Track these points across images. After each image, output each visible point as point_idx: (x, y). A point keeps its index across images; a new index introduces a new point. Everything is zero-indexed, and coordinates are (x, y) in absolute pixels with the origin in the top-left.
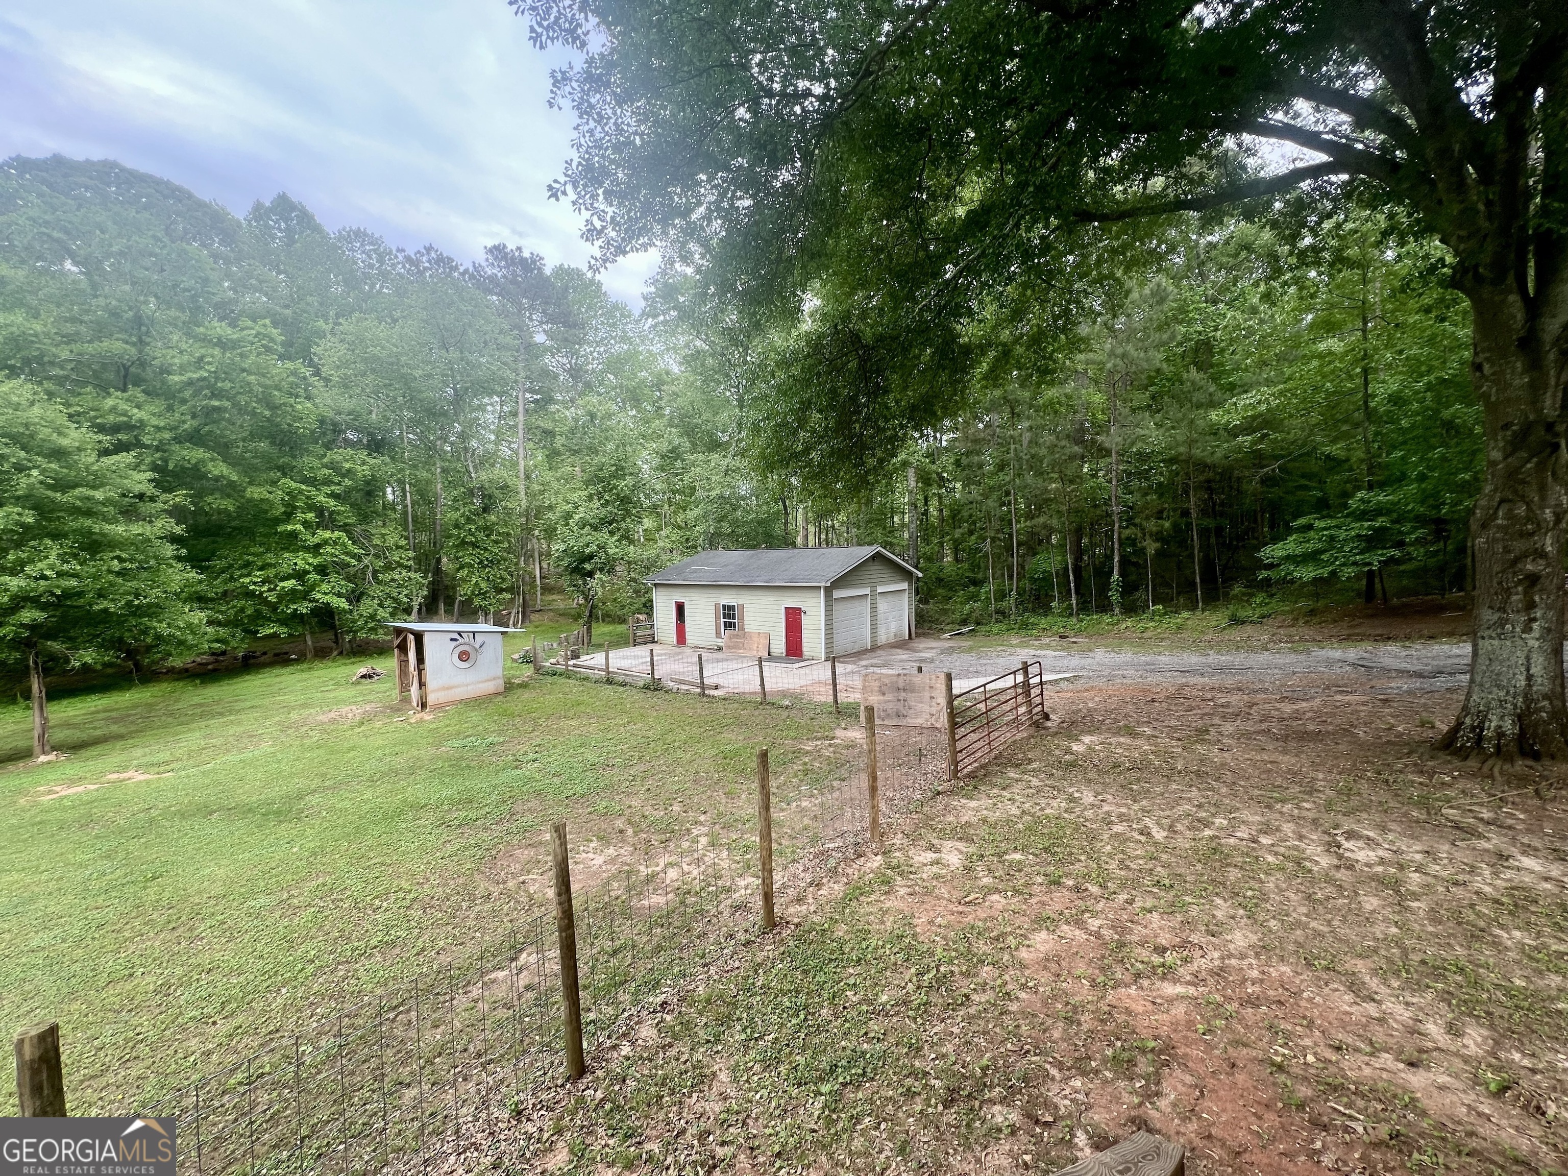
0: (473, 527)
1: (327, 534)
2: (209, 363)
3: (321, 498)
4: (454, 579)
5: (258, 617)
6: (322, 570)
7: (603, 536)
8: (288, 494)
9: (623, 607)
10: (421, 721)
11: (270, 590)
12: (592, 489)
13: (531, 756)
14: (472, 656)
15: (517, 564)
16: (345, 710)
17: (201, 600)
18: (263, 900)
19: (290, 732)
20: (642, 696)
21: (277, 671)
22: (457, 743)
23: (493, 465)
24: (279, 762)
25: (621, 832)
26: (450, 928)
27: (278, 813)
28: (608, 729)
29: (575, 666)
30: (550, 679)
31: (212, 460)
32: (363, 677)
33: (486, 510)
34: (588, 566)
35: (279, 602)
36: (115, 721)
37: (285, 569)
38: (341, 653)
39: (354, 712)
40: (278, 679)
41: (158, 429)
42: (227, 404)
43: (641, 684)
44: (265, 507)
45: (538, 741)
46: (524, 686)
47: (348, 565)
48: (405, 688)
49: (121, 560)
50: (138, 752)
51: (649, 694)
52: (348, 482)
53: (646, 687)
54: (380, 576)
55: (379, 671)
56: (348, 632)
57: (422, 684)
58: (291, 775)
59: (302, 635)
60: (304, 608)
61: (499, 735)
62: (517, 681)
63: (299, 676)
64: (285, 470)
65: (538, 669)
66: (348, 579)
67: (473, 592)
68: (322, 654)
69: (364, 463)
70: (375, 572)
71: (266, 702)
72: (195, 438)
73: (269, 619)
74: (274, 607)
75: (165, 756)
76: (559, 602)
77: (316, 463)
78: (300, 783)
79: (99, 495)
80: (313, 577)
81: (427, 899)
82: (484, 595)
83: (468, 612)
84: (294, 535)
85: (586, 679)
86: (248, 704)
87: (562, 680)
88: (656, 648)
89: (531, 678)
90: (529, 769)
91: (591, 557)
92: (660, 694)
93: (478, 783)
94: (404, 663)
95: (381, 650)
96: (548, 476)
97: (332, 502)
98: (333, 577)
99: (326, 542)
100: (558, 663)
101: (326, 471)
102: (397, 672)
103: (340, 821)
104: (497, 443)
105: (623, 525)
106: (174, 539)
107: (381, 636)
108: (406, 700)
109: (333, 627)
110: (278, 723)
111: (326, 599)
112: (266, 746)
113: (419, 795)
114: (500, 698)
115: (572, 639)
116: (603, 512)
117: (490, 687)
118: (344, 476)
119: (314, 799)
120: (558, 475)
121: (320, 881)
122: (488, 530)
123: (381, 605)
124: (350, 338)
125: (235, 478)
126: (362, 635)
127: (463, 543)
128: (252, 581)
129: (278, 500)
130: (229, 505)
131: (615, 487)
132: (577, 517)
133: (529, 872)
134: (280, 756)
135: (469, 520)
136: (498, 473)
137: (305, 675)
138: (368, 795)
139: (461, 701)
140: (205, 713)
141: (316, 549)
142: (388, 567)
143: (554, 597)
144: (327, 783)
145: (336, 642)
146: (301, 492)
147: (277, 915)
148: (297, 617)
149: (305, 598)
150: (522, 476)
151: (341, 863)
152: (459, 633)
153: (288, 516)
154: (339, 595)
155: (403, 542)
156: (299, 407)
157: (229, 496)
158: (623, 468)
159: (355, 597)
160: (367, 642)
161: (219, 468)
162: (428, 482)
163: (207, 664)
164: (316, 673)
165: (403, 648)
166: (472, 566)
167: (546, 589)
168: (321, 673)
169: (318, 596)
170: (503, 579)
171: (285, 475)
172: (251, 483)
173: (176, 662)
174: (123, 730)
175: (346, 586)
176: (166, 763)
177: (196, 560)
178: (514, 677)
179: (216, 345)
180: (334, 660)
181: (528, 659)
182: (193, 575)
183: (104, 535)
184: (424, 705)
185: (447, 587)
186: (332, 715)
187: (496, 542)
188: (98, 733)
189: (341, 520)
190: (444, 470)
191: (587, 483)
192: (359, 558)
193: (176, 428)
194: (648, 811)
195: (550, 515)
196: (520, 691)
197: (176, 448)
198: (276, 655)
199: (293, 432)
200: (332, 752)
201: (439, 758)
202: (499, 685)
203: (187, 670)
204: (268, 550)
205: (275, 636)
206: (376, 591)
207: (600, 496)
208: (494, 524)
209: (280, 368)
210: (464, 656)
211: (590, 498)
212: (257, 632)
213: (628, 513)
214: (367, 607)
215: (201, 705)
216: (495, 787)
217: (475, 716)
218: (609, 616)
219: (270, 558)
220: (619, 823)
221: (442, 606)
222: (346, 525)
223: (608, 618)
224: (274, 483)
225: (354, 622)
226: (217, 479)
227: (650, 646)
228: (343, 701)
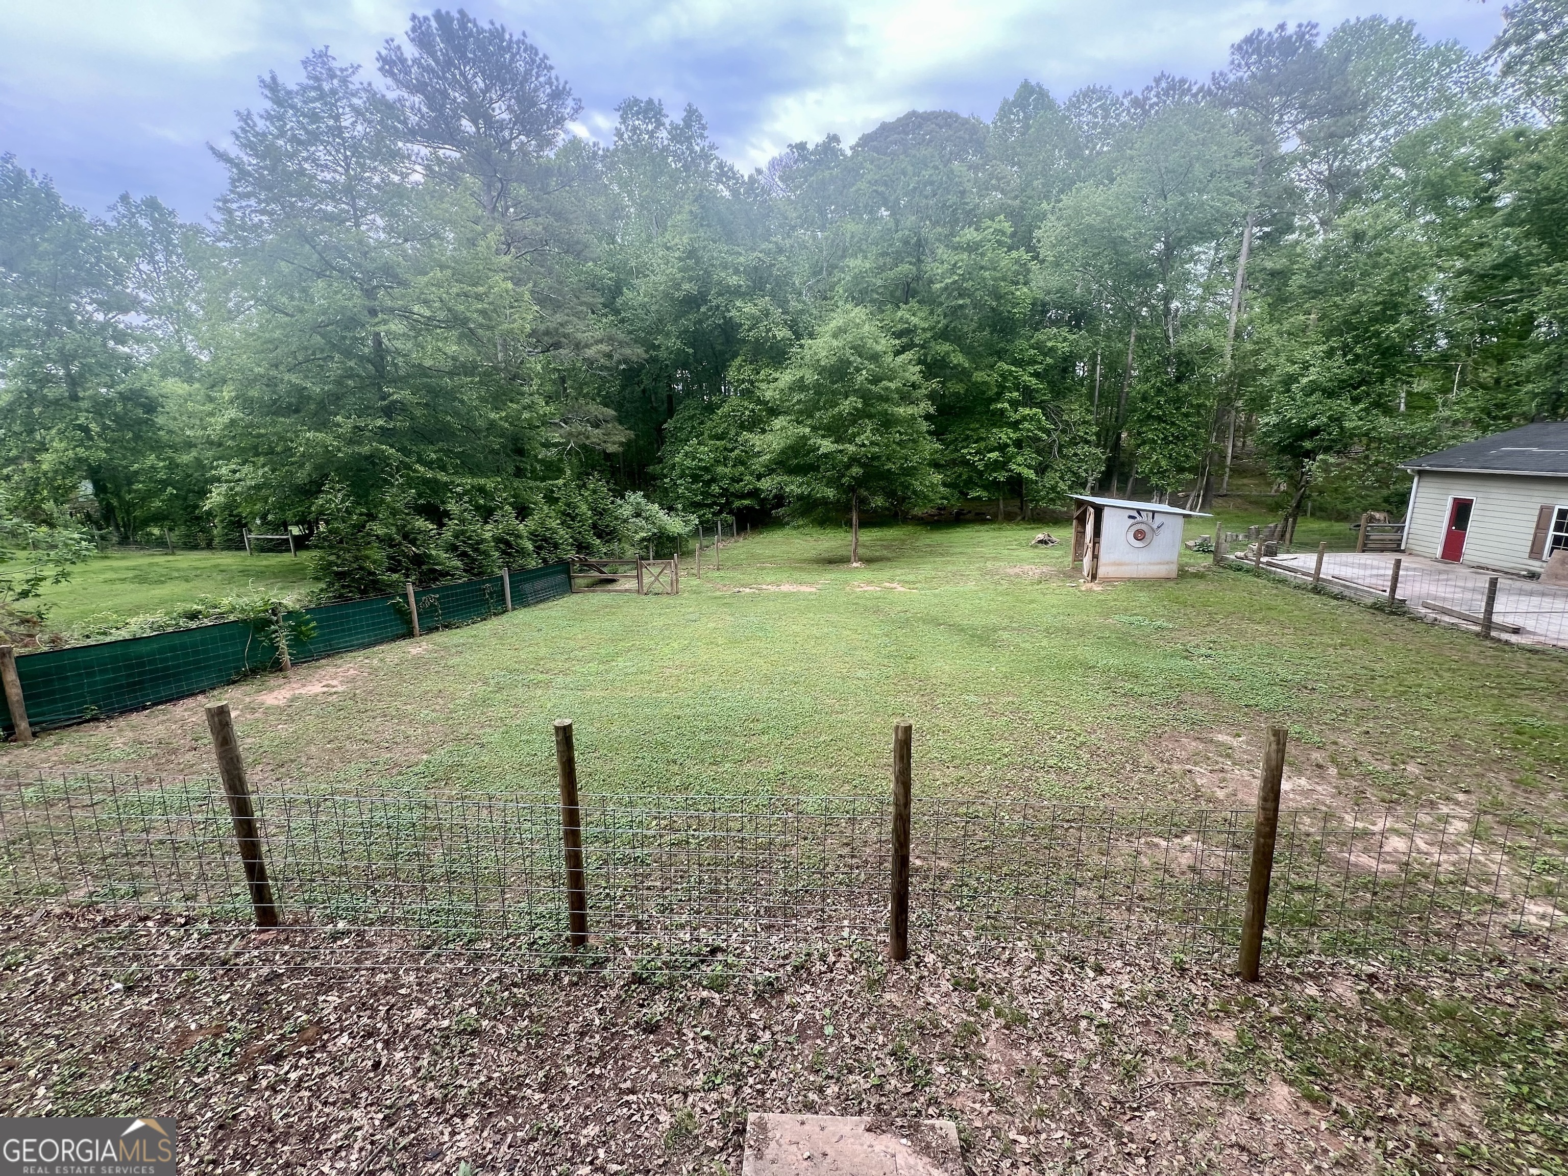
0: (1162, 400)
1: (1027, 411)
2: (960, 267)
3: (1026, 378)
4: (1132, 455)
5: (970, 483)
6: (1018, 444)
7: (1342, 404)
8: (1001, 376)
9: (1349, 499)
10: (1090, 590)
11: (980, 460)
12: (1334, 342)
13: (1203, 651)
14: (1148, 536)
15: (1206, 441)
16: (1026, 567)
17: (936, 465)
18: (972, 698)
19: (987, 577)
20: (1368, 617)
21: (977, 528)
22: (1125, 618)
23: (1196, 326)
24: (980, 599)
25: (1319, 766)
26: (1114, 780)
27: (980, 638)
28: (1310, 646)
29: (1269, 564)
30: (1232, 574)
31: (954, 351)
32: (1041, 542)
33: (1179, 379)
34: (1307, 445)
35: (986, 470)
36: (886, 547)
37: (993, 442)
38: (1023, 519)
39: (1034, 571)
40: (978, 534)
41: (924, 329)
42: (968, 301)
43: (1370, 601)
44: (984, 389)
45: (1213, 637)
46: (1199, 576)
47: (1039, 439)
48: (1078, 557)
49: (901, 434)
50: (899, 572)
51: (1380, 617)
52: (1049, 360)
53: (1377, 607)
54: (1065, 451)
55: (1054, 539)
56: (1031, 501)
57: (1095, 557)
58: (989, 612)
59: (998, 500)
60: (1001, 476)
61: (1169, 621)
62: (1191, 570)
63: (992, 534)
64: (1000, 354)
65: (1219, 561)
66: (1038, 452)
67: (1151, 470)
68: (1010, 518)
69: (1065, 339)
70: (1061, 447)
71: (969, 550)
72: (944, 335)
73: (976, 484)
74: (980, 474)
75: (911, 578)
76: (1251, 487)
77: (1025, 345)
78: (994, 619)
79: (892, 385)
80: (1012, 449)
81: (1094, 748)
82: (1162, 474)
83: (1143, 491)
84: (1002, 411)
85: (1283, 581)
86: (958, 550)
87: (1249, 578)
88: (1406, 561)
89: (1209, 568)
90: (1201, 664)
91: (1316, 431)
92: (1400, 621)
93: (1147, 662)
94: (1081, 534)
95: (1057, 520)
96: (1270, 330)
97: (1034, 381)
98: (1027, 451)
99: (1024, 418)
100: (1246, 558)
101: (1032, 352)
102: (1073, 541)
103: (1024, 658)
104: (1204, 299)
105: (1378, 388)
106: (928, 417)
107: (1058, 507)
108: (1078, 569)
109: (1020, 495)
110: (979, 569)
111: (1019, 469)
112: (971, 585)
113: (1087, 656)
114: (1171, 584)
115: (1265, 532)
116: (1348, 370)
117: (1161, 571)
118: (1045, 355)
119: (1005, 635)
120: (1286, 327)
121: (1010, 699)
122: (1178, 401)
123: (1062, 478)
124: (1065, 213)
125: (967, 365)
126: (1043, 504)
127: (1149, 416)
128: (968, 452)
129: (993, 383)
130: (960, 388)
131: (1377, 334)
132: (1305, 380)
133: (1196, 764)
134: (981, 595)
135: (1159, 391)
136: (1203, 333)
137: (996, 534)
138: (1045, 643)
139: (1129, 579)
140: (932, 552)
141: (1015, 425)
142: (1073, 442)
143: (1245, 481)
144: (1014, 625)
145: (1021, 509)
146: (1011, 372)
147: (983, 712)
148: (996, 483)
149: (1003, 468)
150: (1231, 334)
151: (1026, 691)
152: (1139, 511)
153: (998, 397)
154: (1029, 467)
155: (1089, 417)
156: (1018, 293)
157: (961, 381)
158: (1395, 306)
159: (1041, 470)
160: (1045, 511)
161: (958, 359)
162: (1120, 353)
163: (934, 516)
164: (1004, 533)
165: (1082, 521)
166: (1154, 442)
167: (1238, 472)
168: (1009, 533)
169: (1014, 467)
170: (1187, 457)
171: (1000, 358)
172: (976, 369)
173: (917, 511)
174: (890, 555)
175: (1034, 458)
176: (914, 583)
177: (937, 434)
178: (1187, 564)
179: (965, 250)
180: (1018, 524)
181: (1203, 548)
182: (938, 446)
183: (892, 415)
184: (1094, 577)
185: (1123, 464)
186: (1017, 570)
187: (1186, 415)
188: (877, 554)
189: (1039, 397)
190: (1139, 338)
191: (1328, 335)
192: (1048, 432)
193: (934, 328)
194: (1363, 756)
195: (1264, 381)
196: (1195, 581)
197: (933, 344)
198: (977, 514)
199: (1011, 318)
200: (1018, 601)
201: (1107, 627)
202: (1173, 570)
203: (922, 518)
204: (982, 426)
205: (979, 498)
206: (1060, 464)
207: (1346, 349)
208: (1187, 395)
209: (1007, 261)
210: (1139, 535)
211: (1330, 353)
212: (967, 494)
213: (1391, 371)
214: (1051, 478)
215: (930, 545)
216: (1162, 670)
217: (1143, 597)
218: (1321, 509)
219: (983, 433)
220: (1316, 756)
221: (1115, 483)
222: (1042, 402)
223: (1320, 512)
224: (992, 367)
225: (1038, 492)
226: (955, 367)
227: (1398, 556)
228: (1022, 560)
